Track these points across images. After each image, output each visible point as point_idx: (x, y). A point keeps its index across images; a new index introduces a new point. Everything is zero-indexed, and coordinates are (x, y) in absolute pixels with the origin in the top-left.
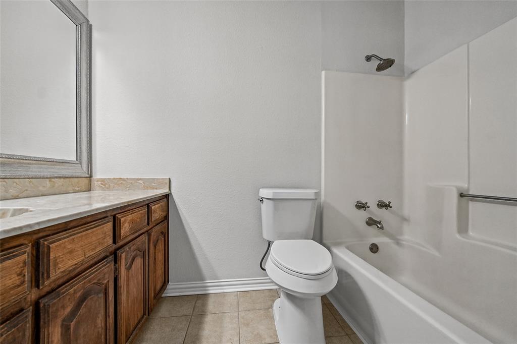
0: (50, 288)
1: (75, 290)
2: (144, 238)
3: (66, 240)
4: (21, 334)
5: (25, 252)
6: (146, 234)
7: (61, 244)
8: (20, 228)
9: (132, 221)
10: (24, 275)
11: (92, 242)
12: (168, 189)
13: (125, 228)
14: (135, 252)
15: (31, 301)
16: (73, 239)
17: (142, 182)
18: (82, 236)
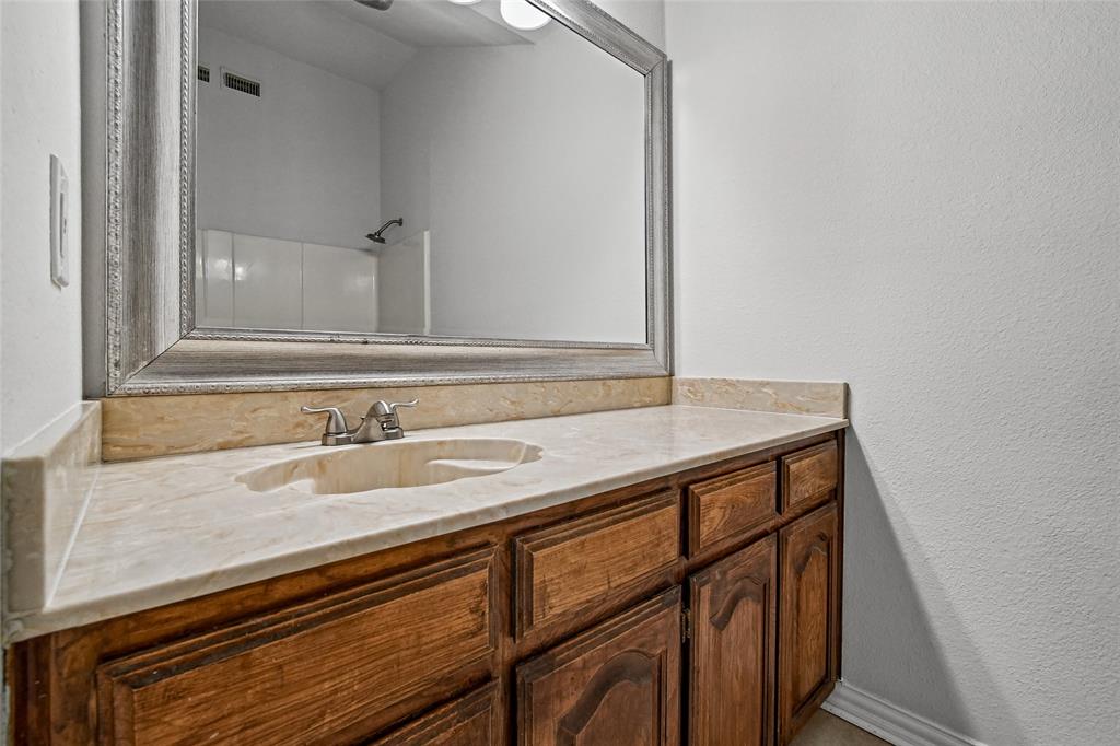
0: (539, 642)
1: (585, 662)
2: (766, 548)
3: (568, 543)
4: (479, 733)
5: (484, 566)
6: (772, 539)
7: (555, 553)
8: (472, 515)
9: (733, 504)
10: (483, 613)
11: (625, 552)
12: (842, 414)
13: (713, 523)
14: (739, 583)
15: (503, 662)
16: (583, 543)
17: (770, 392)
18: (603, 537)
